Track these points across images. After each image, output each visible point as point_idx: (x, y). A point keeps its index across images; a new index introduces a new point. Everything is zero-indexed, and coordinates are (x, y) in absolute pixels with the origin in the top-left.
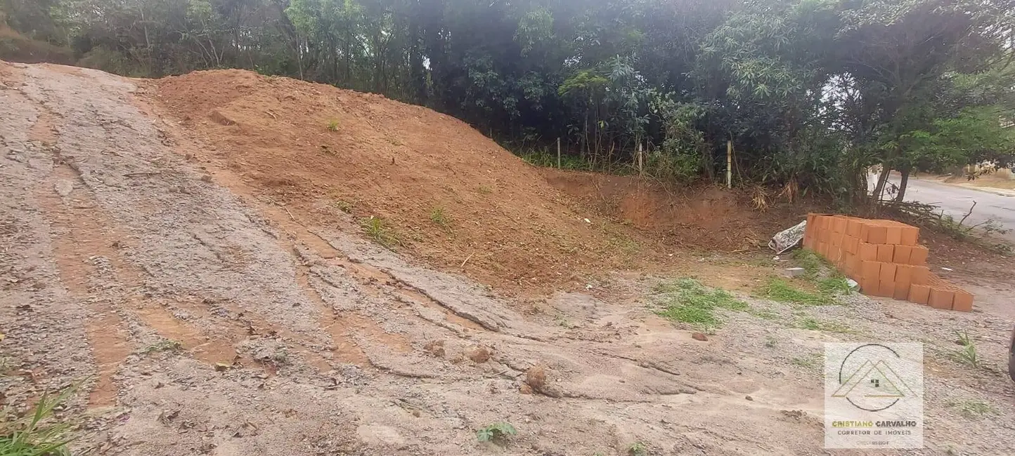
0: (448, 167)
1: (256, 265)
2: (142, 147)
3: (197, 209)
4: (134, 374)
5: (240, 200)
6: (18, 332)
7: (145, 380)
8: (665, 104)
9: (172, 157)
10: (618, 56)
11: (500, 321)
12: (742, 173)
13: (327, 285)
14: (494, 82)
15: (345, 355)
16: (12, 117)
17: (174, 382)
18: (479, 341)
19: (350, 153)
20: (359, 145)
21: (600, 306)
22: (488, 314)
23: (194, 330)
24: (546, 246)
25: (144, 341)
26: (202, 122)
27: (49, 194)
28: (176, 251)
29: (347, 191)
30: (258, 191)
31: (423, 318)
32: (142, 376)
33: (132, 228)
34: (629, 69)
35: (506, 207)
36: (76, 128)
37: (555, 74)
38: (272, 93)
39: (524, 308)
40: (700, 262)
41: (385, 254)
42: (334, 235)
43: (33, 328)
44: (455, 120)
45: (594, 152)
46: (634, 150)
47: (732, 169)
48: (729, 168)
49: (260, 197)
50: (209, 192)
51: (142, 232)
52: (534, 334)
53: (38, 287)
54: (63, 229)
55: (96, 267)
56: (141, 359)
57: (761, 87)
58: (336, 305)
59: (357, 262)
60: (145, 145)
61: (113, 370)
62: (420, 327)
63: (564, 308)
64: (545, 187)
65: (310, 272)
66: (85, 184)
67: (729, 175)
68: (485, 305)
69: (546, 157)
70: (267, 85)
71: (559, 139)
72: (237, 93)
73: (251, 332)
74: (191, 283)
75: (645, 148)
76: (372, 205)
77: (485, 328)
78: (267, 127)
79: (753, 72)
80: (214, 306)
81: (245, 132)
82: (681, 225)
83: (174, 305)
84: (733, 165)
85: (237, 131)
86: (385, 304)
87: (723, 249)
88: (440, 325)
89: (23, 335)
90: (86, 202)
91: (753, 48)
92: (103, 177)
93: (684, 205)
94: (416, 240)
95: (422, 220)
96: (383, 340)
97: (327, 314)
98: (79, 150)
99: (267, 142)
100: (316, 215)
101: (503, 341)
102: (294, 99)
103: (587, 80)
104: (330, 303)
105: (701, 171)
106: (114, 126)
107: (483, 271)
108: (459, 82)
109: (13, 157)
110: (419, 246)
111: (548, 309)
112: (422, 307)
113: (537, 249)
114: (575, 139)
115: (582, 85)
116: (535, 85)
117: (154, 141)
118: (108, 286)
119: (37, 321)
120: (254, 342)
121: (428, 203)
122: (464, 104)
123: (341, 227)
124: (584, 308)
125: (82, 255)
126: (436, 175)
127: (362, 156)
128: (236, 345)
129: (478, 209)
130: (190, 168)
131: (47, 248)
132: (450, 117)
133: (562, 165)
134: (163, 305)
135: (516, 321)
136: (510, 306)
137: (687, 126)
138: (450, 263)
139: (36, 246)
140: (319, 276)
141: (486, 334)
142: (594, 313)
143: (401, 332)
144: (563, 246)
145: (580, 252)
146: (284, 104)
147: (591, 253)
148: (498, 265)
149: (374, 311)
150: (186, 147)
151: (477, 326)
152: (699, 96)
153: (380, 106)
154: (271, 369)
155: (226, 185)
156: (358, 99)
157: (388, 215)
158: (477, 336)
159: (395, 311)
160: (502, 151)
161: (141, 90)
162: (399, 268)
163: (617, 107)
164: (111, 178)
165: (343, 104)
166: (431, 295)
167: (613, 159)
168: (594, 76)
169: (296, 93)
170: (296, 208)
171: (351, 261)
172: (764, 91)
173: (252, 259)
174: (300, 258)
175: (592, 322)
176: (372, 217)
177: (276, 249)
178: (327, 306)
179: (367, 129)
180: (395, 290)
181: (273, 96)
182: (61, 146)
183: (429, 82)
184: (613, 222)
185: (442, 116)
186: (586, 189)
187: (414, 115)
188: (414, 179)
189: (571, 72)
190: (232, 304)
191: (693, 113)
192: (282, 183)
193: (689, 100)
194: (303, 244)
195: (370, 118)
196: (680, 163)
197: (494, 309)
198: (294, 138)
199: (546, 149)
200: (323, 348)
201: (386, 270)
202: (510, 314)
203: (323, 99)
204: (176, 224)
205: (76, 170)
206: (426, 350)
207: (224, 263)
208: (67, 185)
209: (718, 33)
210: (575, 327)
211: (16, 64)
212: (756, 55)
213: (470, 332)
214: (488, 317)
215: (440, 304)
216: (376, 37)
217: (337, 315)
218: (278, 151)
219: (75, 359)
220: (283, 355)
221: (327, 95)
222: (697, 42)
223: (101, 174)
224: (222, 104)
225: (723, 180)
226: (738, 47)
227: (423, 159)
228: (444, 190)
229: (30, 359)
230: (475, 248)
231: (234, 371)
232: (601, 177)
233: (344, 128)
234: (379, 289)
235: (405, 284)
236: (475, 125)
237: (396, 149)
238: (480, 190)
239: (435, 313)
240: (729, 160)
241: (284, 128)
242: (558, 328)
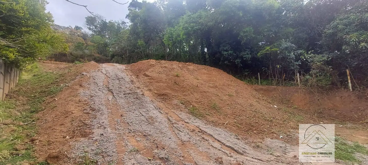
0: (216, 87)
1: (157, 123)
2: (127, 85)
3: (141, 104)
4: (127, 159)
5: (152, 101)
6: (101, 142)
7: (130, 161)
8: (309, 56)
9: (134, 88)
10: (283, 39)
11: (244, 150)
12: (357, 83)
13: (179, 131)
14: (231, 55)
15: (187, 159)
16: (100, 79)
17: (137, 163)
18: (236, 159)
19: (183, 83)
20: (186, 81)
21: (289, 146)
22: (238, 147)
23: (142, 145)
24: (258, 117)
25: (129, 147)
26: (141, 76)
27: (107, 100)
28: (136, 118)
29: (183, 97)
30: (156, 98)
31: (213, 146)
32: (129, 160)
33: (125, 110)
34: (289, 44)
35: (240, 101)
36: (113, 81)
37: (256, 49)
38: (160, 66)
39: (253, 145)
40: (340, 127)
41: (197, 120)
42: (180, 113)
43: (104, 141)
44: (217, 69)
45: (275, 78)
46: (295, 76)
47: (351, 82)
48: (349, 81)
49: (157, 100)
50: (143, 98)
51: (127, 112)
52: (259, 157)
53: (105, 128)
54: (110, 111)
55: (117, 122)
56: (129, 154)
57: (363, 44)
58: (183, 139)
59: (188, 123)
60: (128, 84)
61: (122, 157)
62: (212, 151)
63: (271, 146)
64: (254, 93)
65: (173, 126)
66: (114, 97)
67: (350, 85)
68: (236, 143)
69: (253, 80)
70: (158, 63)
71: (259, 73)
72: (150, 67)
73: (157, 147)
74: (140, 129)
75: (300, 75)
76: (191, 102)
77: (238, 153)
78: (158, 77)
79: (357, 38)
80: (147, 137)
81: (152, 79)
82: (325, 108)
83: (136, 136)
84: (351, 79)
85: (150, 79)
86: (199, 140)
87: (353, 120)
88: (220, 150)
89: (102, 143)
90: (114, 102)
91: (354, 28)
92: (119, 95)
93: (326, 99)
94: (207, 115)
95: (209, 107)
96: (200, 155)
97: (179, 142)
98: (113, 87)
99: (158, 81)
100: (174, 106)
101: (247, 160)
102: (166, 67)
103: (270, 50)
104: (180, 138)
105: (333, 84)
106: (121, 79)
107: (233, 127)
108: (217, 55)
109: (100, 90)
110: (208, 117)
111: (263, 146)
112: (212, 142)
113: (254, 119)
114: (266, 73)
115: (268, 52)
116: (248, 54)
117: (130, 83)
118: (120, 128)
119: (104, 139)
120: (158, 151)
121: (210, 100)
122: (220, 63)
123: (182, 110)
124: (281, 147)
125: (114, 119)
126: (212, 90)
127: (187, 84)
128: (153, 152)
129: (228, 102)
130: (138, 91)
131: (107, 116)
132: (216, 69)
133: (261, 83)
134: (133, 136)
135: (250, 151)
136: (246, 143)
137: (322, 64)
138: (220, 124)
139: (104, 115)
140: (176, 128)
141: (238, 156)
142: (286, 150)
143: (206, 152)
144: (266, 118)
145: (274, 120)
146: (163, 69)
147: (279, 121)
148: (239, 125)
149: (195, 143)
150: (137, 84)
151: (235, 152)
152: (326, 51)
153: (192, 67)
154: (164, 162)
155: (148, 97)
156: (185, 65)
157: (196, 105)
158: (235, 156)
159: (202, 143)
160: (236, 79)
161: (127, 68)
162: (202, 126)
163: (284, 59)
164: (120, 95)
165: (180, 67)
166: (215, 137)
167: (285, 80)
168: (273, 48)
169: (167, 65)
170: (168, 103)
171: (186, 122)
172: (365, 46)
173: (156, 121)
174: (170, 121)
175: (286, 154)
176: (191, 106)
177: (163, 118)
178: (179, 139)
179: (188, 75)
180: (202, 135)
181: (160, 67)
182: (109, 86)
183: (207, 56)
184: (288, 107)
185: (213, 68)
186: (273, 93)
187: (203, 69)
188: (205, 92)
189: (262, 47)
190: (151, 137)
191: (325, 58)
192: (163, 95)
193: (321, 53)
194: (170, 116)
195: (189, 71)
196: (320, 80)
197: (240, 145)
198: (166, 80)
199: (254, 77)
200: (179, 156)
201: (198, 126)
202: (247, 147)
203: (174, 66)
204: (136, 109)
205: (112, 93)
206: (216, 161)
207: (149, 122)
208: (111, 97)
209: (333, 24)
210: (278, 156)
211: (100, 64)
212: (357, 31)
213: (232, 154)
214: (238, 148)
215: (218, 141)
216: (189, 44)
217: (183, 143)
218: (162, 84)
219: (113, 152)
220: (168, 157)
221: (175, 65)
222: (322, 29)
223: (118, 94)
224: (147, 70)
225: (346, 87)
226: (346, 29)
227: (207, 84)
228: (216, 95)
229: (103, 151)
230: (229, 118)
231: (153, 161)
232: (280, 88)
233: (181, 75)
234: (196, 133)
235: (205, 132)
236: (225, 70)
237: (198, 81)
238: (229, 95)
239: (216, 144)
240: (349, 78)
241: (163, 76)
242: (270, 156)
